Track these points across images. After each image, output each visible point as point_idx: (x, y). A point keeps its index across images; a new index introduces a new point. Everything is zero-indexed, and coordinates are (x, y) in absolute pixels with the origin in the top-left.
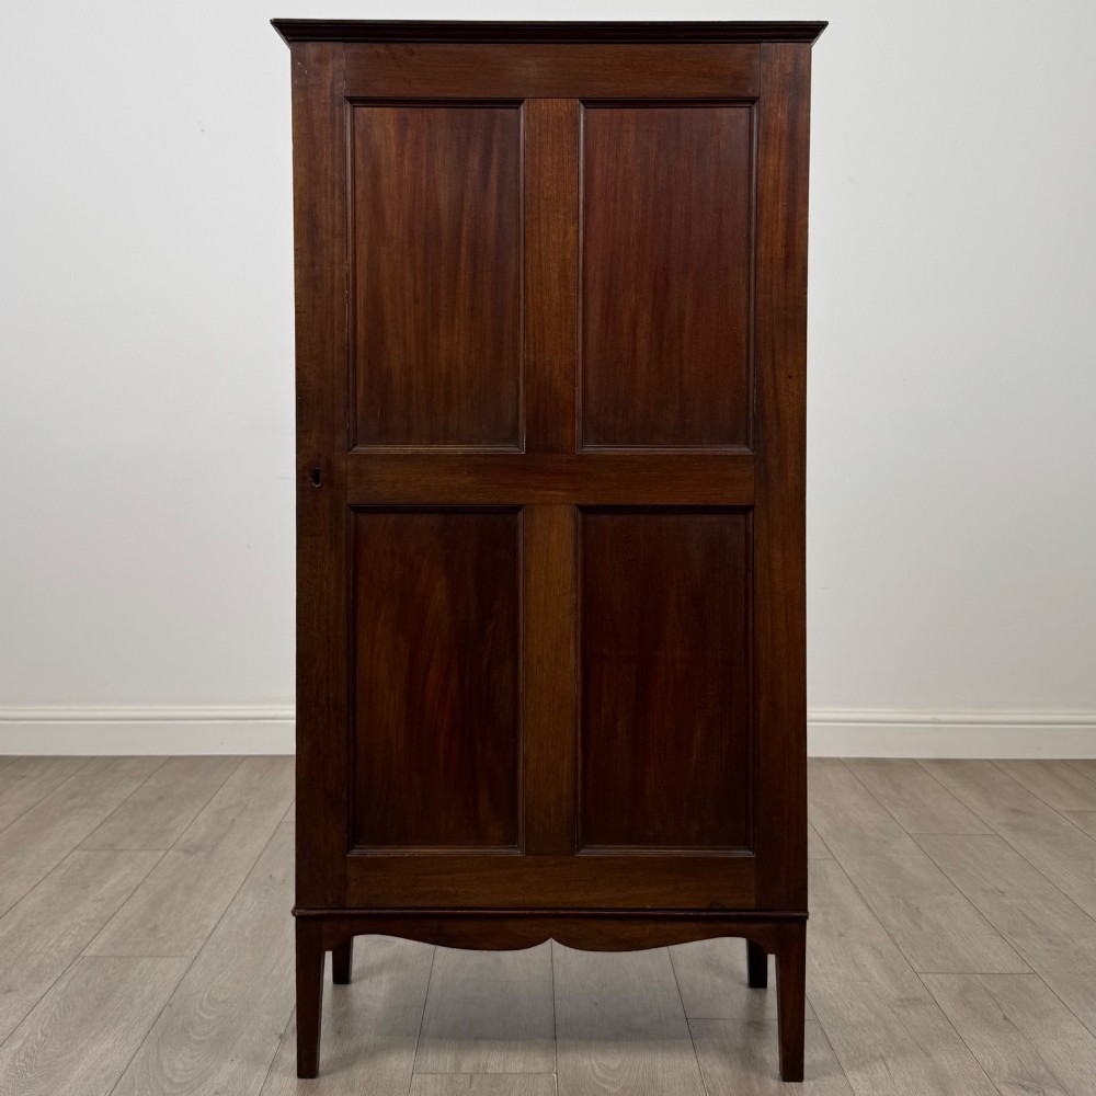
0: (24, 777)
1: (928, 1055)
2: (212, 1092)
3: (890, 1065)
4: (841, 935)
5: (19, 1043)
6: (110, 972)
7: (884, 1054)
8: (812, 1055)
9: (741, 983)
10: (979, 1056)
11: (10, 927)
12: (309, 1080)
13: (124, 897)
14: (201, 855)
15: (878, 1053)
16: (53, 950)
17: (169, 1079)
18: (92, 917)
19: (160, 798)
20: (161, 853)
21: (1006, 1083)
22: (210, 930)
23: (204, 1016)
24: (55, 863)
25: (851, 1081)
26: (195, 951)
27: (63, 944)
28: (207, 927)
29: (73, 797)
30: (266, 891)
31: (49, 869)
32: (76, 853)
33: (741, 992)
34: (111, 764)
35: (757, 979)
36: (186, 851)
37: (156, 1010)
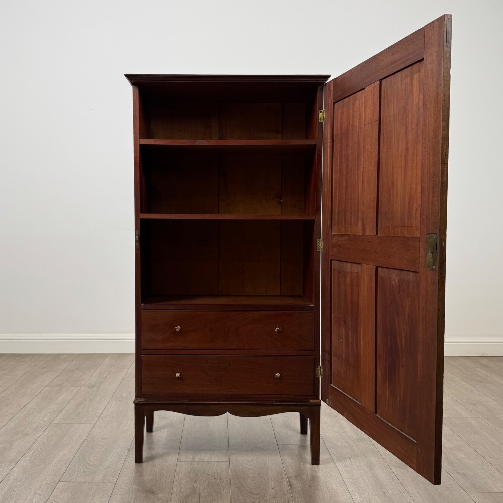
0: (24, 361)
1: (366, 457)
2: (104, 468)
3: (352, 460)
4: (336, 417)
5: (32, 452)
6: (63, 428)
7: (350, 456)
8: (322, 457)
9: (298, 432)
10: (385, 457)
11: (25, 413)
12: (139, 464)
13: (66, 403)
14: (95, 388)
15: (347, 456)
16: (41, 421)
17: (88, 464)
18: (55, 410)
19: (77, 369)
20: (80, 388)
21: (394, 466)
22: (100, 414)
23: (99, 443)
24: (39, 391)
25: (337, 465)
26: (95, 421)
27: (45, 419)
28: (98, 413)
29: (43, 368)
30: (120, 401)
31: (37, 393)
32: (47, 388)
33: (298, 436)
34: (57, 357)
35: (304, 431)
36: (88, 387)
37: (82, 441)
